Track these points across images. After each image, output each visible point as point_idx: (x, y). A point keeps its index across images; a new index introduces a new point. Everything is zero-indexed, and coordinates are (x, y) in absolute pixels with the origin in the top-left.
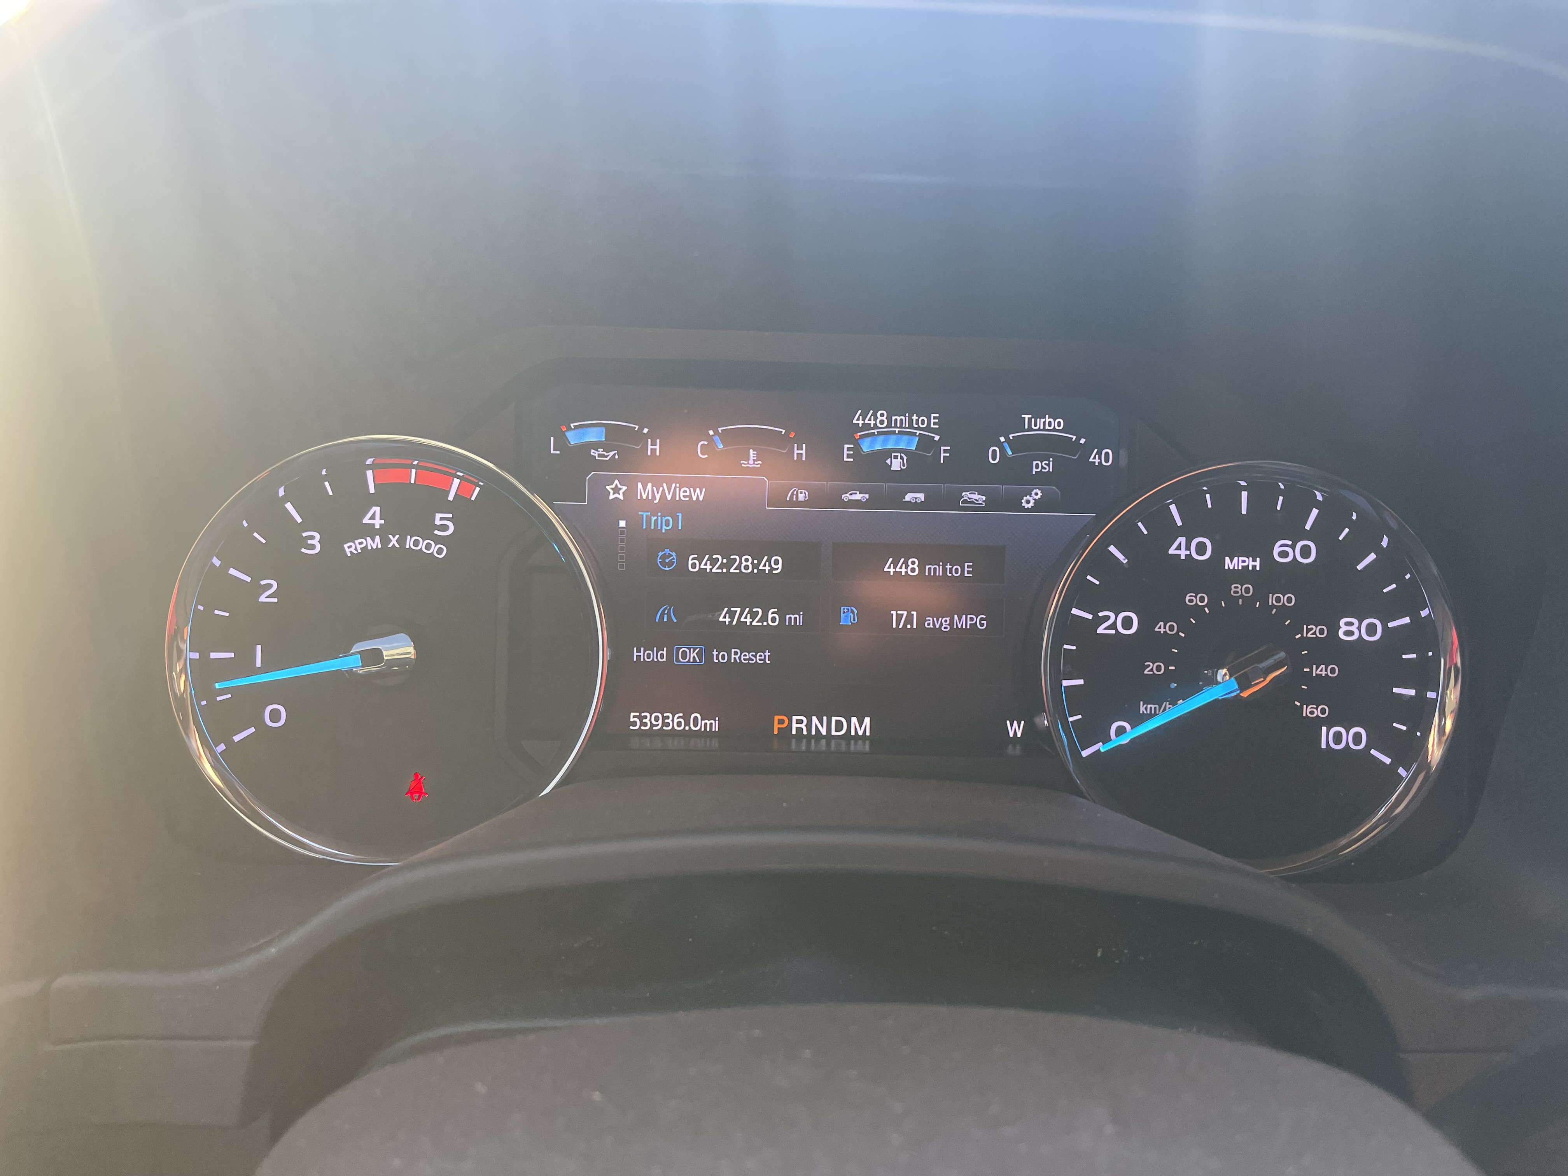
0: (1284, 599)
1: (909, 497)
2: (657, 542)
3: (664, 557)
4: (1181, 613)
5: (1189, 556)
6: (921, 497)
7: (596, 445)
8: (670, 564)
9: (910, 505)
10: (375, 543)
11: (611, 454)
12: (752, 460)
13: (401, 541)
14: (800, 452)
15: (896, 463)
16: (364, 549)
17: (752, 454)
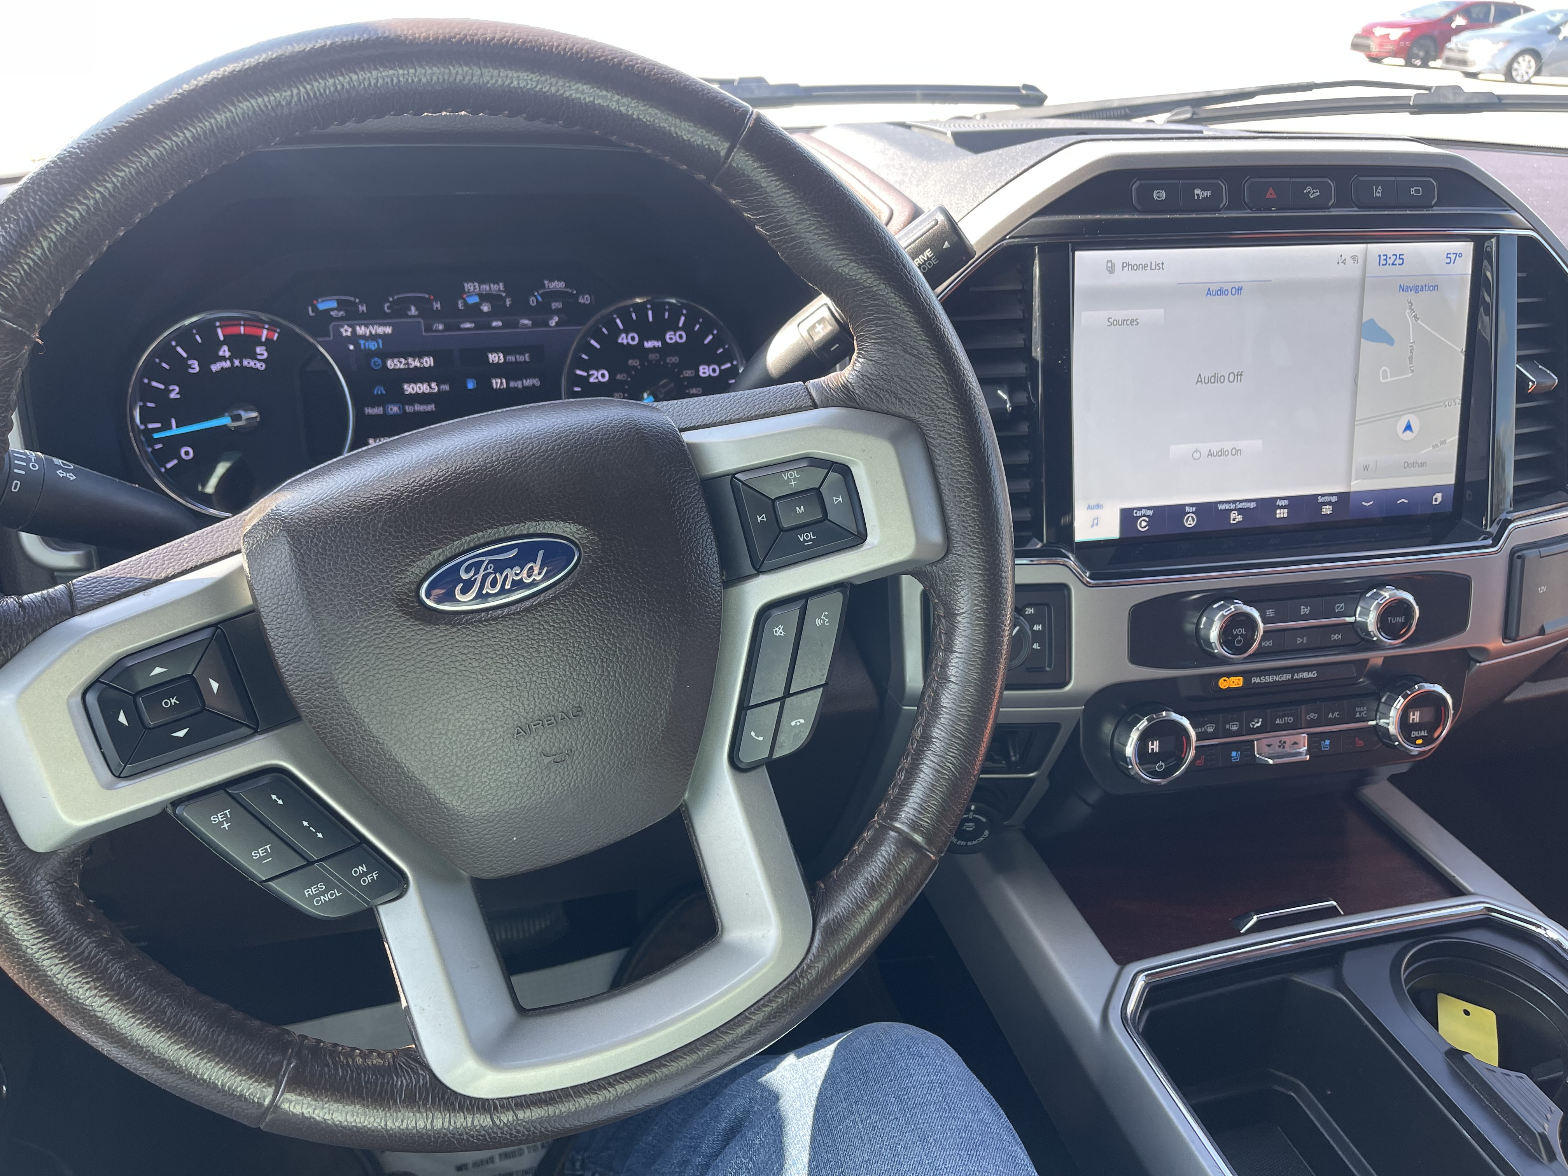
0: (673, 359)
1: (494, 324)
2: (370, 354)
3: (375, 363)
4: (627, 369)
5: (628, 343)
6: (500, 324)
7: (333, 309)
8: (378, 365)
9: (495, 328)
10: (227, 364)
11: (341, 313)
12: (413, 311)
13: (241, 362)
14: (437, 306)
15: (486, 308)
16: (222, 368)
17: (413, 308)
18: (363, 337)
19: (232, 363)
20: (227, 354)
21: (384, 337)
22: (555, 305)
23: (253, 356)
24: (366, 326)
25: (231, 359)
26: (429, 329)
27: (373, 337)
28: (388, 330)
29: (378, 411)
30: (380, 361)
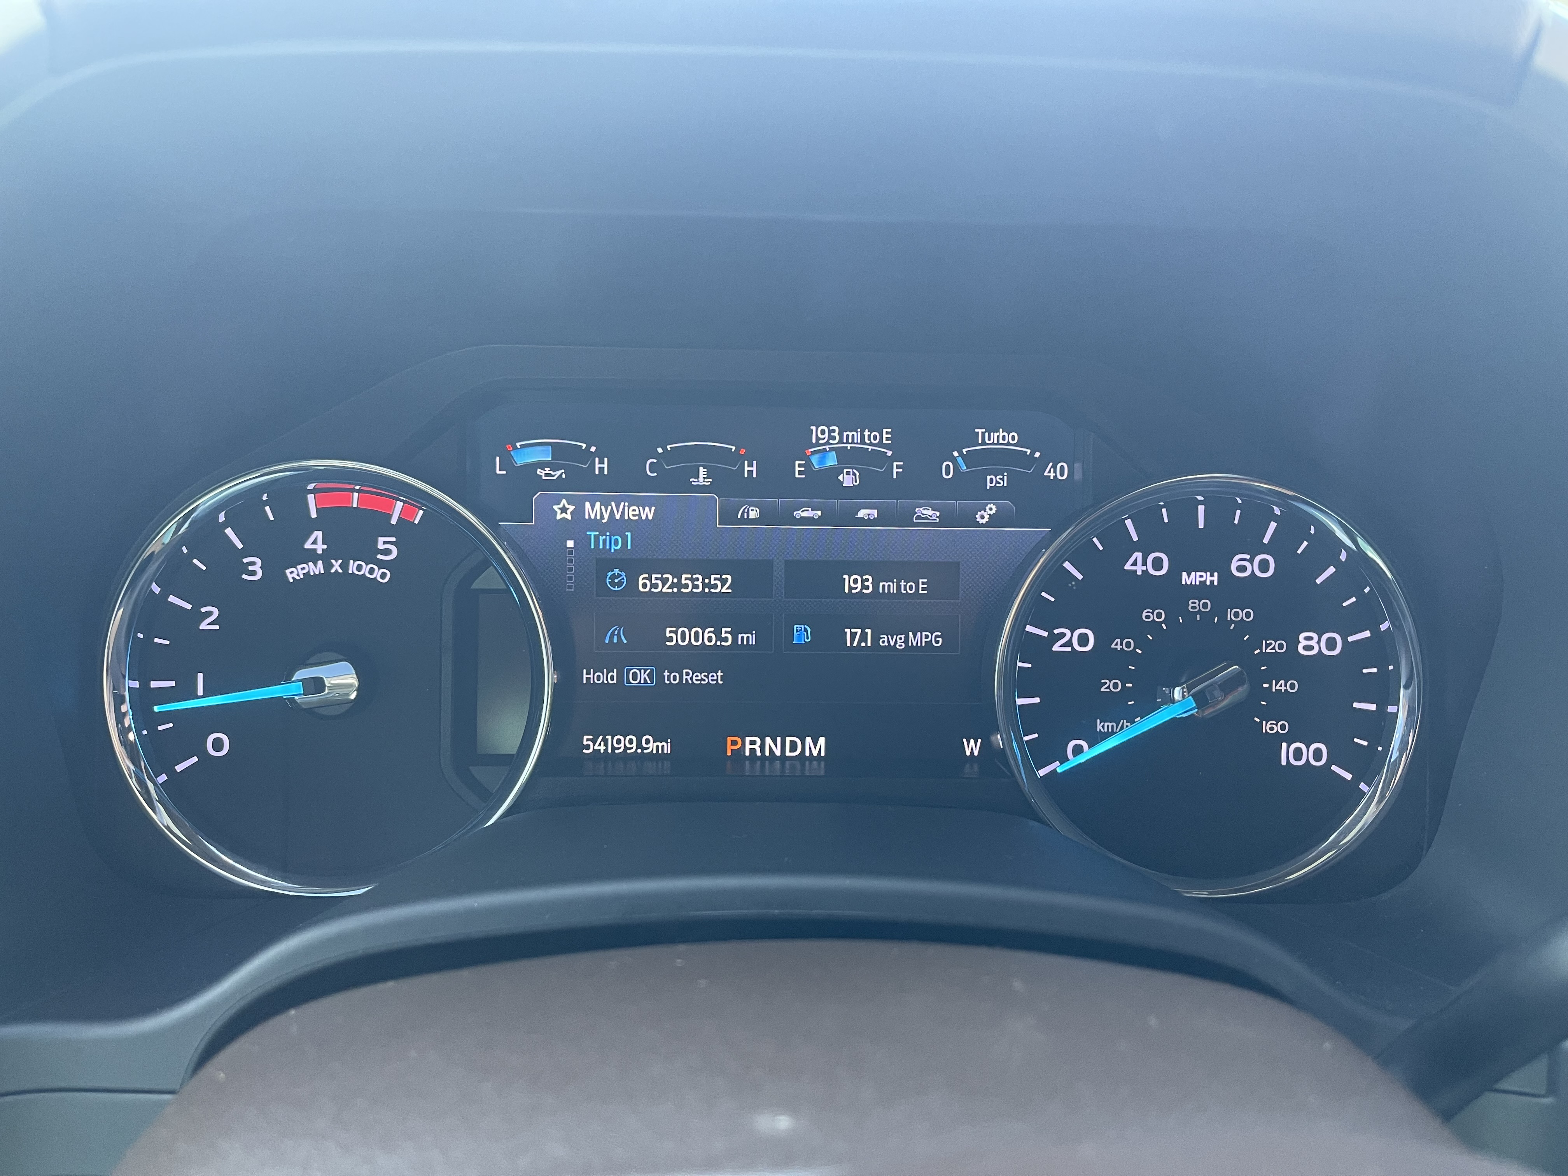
0: (1242, 614)
1: (862, 513)
2: (606, 562)
3: (614, 580)
4: (1138, 630)
5: (1145, 572)
6: (874, 513)
7: (542, 465)
8: (620, 584)
9: (863, 522)
10: (317, 568)
11: (559, 474)
12: (702, 478)
13: (344, 566)
14: (750, 469)
15: (848, 480)
16: (307, 575)
17: (702, 471)
18: (595, 524)
19: (328, 566)
20: (320, 547)
21: (638, 525)
22: (993, 481)
23: (370, 555)
24: (605, 503)
25: (326, 557)
26: (729, 516)
27: (616, 526)
28: (648, 513)
29: (608, 677)
30: (624, 577)
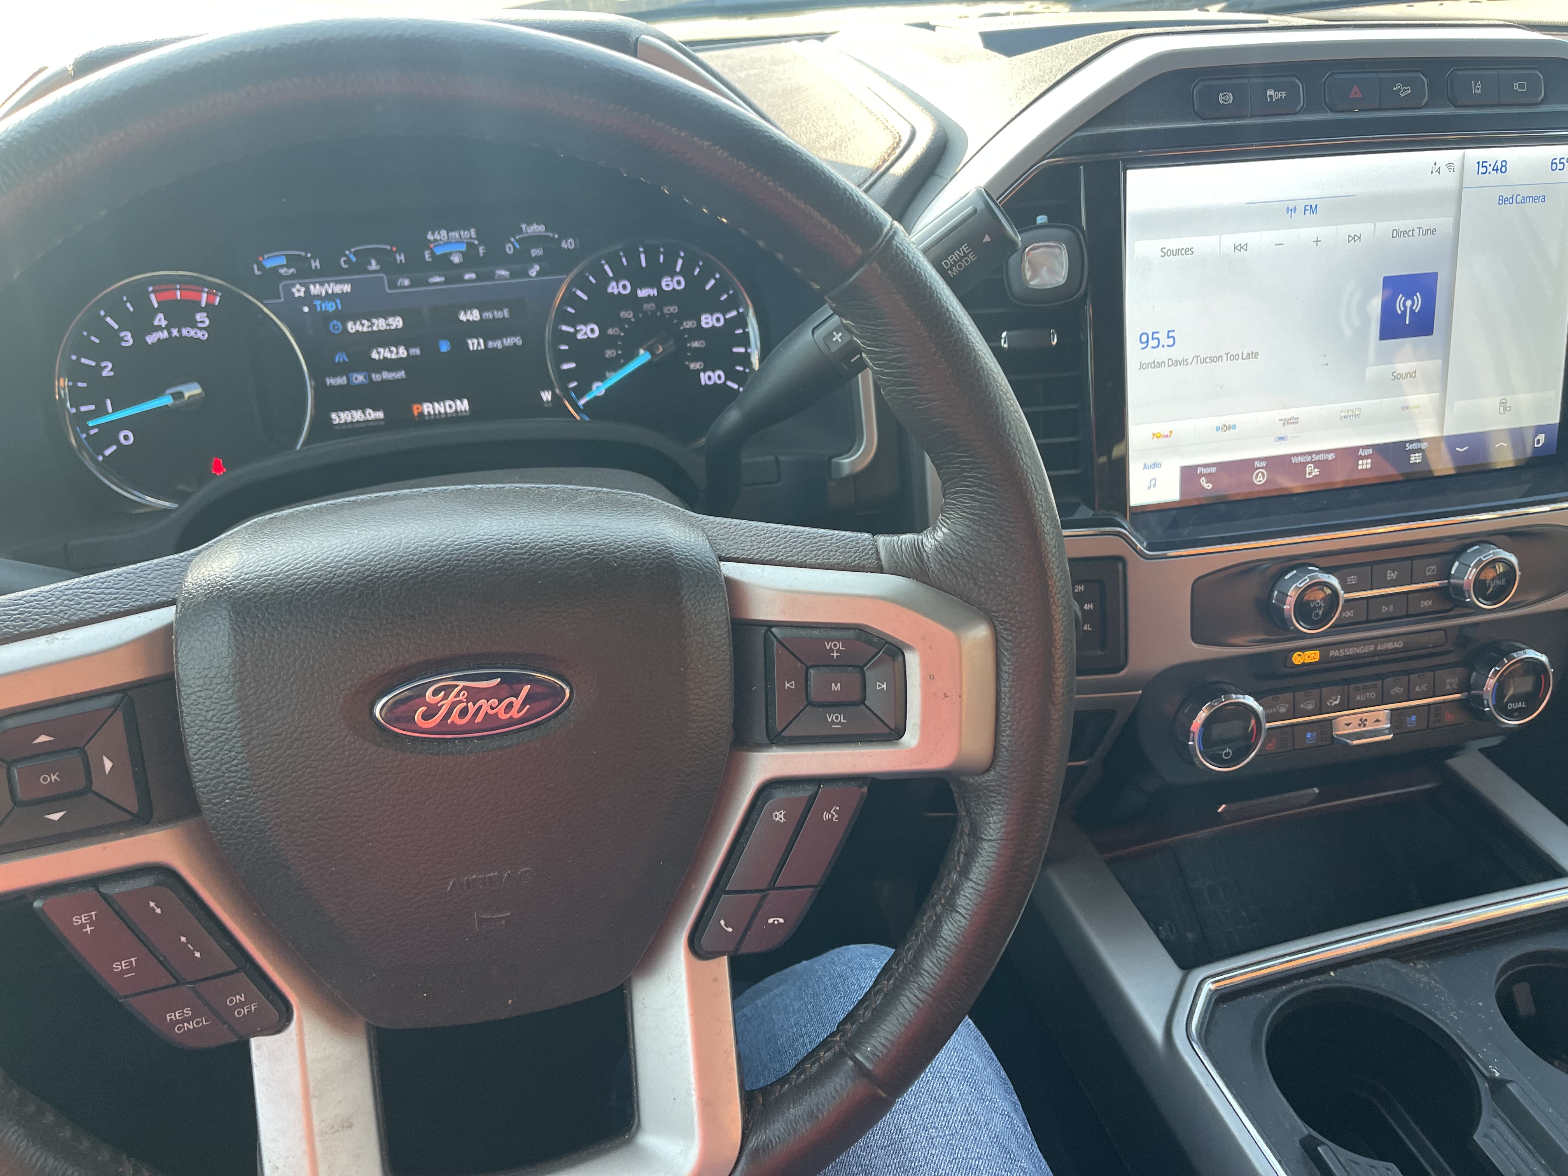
0: (671, 308)
1: (467, 277)
2: (327, 317)
3: (334, 326)
4: (619, 323)
5: (619, 293)
6: (473, 276)
7: (282, 266)
8: (338, 329)
9: (468, 281)
10: (164, 335)
11: (292, 270)
12: (374, 265)
13: (180, 331)
14: (401, 258)
15: (456, 259)
16: (159, 339)
17: (373, 262)
18: (318, 297)
19: (170, 333)
20: (164, 323)
21: (342, 296)
22: (535, 252)
23: (193, 324)
24: (322, 284)
25: (168, 328)
26: (393, 285)
27: (330, 297)
28: (347, 288)
29: (341, 381)
30: (339, 324)
